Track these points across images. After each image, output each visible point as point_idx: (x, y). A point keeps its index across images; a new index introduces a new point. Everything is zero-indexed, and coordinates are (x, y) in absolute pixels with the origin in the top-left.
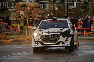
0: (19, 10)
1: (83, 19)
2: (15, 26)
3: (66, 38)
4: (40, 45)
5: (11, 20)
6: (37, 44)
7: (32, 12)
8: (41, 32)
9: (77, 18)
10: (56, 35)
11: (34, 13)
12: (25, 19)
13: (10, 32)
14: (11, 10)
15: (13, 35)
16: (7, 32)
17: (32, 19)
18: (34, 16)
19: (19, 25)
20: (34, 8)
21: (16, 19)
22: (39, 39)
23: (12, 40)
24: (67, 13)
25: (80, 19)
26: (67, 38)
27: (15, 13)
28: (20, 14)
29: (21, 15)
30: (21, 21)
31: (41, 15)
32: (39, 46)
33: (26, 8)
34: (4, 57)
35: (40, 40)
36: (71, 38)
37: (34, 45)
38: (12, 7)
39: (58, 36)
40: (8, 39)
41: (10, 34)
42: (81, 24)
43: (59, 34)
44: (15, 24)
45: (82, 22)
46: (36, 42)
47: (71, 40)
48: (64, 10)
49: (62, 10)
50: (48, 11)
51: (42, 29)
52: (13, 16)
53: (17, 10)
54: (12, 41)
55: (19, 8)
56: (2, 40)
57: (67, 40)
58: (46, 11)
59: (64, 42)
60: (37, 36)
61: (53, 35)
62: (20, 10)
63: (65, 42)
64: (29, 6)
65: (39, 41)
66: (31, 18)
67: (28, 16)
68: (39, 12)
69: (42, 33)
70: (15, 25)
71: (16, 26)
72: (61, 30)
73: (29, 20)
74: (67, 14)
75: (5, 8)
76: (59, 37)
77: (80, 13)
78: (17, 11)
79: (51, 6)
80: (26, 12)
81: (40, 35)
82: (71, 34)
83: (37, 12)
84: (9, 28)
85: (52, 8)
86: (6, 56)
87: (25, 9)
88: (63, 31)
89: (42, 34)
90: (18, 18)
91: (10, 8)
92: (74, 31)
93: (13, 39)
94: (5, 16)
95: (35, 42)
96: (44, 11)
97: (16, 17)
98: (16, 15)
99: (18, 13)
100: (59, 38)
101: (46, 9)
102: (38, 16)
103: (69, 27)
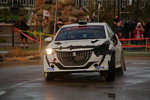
0: (41, 10)
1: (143, 23)
2: (35, 35)
3: (101, 56)
4: (57, 69)
5: (28, 25)
6: (53, 67)
7: (63, 12)
8: (59, 46)
9: (134, 22)
10: (84, 51)
11: (66, 14)
12: (51, 23)
13: (27, 45)
14: (29, 9)
15: (32, 49)
16: (22, 45)
17: (62, 23)
18: (66, 19)
19: (41, 34)
20: (66, 5)
21: (37, 23)
22: (55, 59)
23: (30, 57)
24: (119, 13)
25: (139, 24)
26: (104, 57)
27: (35, 14)
28: (44, 15)
29: (44, 18)
30: (45, 27)
31: (77, 17)
32: (55, 71)
33: (53, 6)
34: (18, 84)
35: (58, 61)
36: (110, 56)
37: (46, 68)
38: (30, 4)
39: (88, 54)
40: (25, 56)
41: (27, 47)
42: (141, 31)
43: (89, 50)
44: (35, 31)
45: (142, 28)
46: (51, 64)
47: (110, 60)
48: (113, 9)
49: (111, 9)
50: (87, 10)
51: (60, 42)
52: (33, 18)
53: (39, 9)
54: (31, 59)
55: (42, 5)
56: (15, 58)
57: (103, 60)
58: (84, 10)
59: (98, 63)
60: (53, 54)
61: (79, 51)
62: (43, 8)
63: (100, 64)
64: (57, 3)
65: (56, 61)
66: (60, 22)
67: (56, 18)
68: (73, 13)
69: (61, 48)
70: (35, 33)
71: (37, 34)
72: (93, 42)
73: (57, 25)
74: (118, 15)
75: (19, 5)
76: (90, 55)
77: (138, 14)
78: (38, 11)
79: (93, 3)
80: (52, 12)
81: (57, 52)
82: (109, 49)
83: (70, 12)
84: (26, 38)
85: (95, 6)
86: (21, 82)
87: (50, 8)
88: (96, 44)
89: (61, 50)
90: (40, 21)
91: (27, 6)
92: (115, 44)
93: (31, 55)
94: (20, 19)
95: (49, 63)
96: (81, 11)
97: (37, 21)
98: (36, 17)
99: (40, 14)
100: (89, 57)
101: (84, 7)
102: (71, 18)
103: (108, 38)
